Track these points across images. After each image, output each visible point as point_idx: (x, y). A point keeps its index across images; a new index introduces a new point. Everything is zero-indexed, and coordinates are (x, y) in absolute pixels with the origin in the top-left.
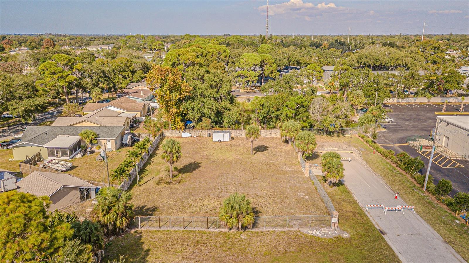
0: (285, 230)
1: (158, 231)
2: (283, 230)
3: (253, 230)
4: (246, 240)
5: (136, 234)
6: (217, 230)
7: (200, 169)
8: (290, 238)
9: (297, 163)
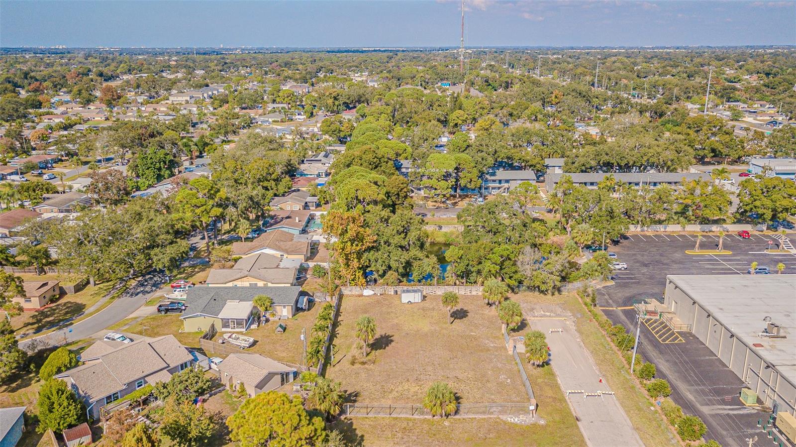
0: (486, 417)
1: (367, 418)
2: (484, 417)
3: (455, 417)
4: (449, 426)
5: (346, 420)
6: (422, 417)
7: (393, 344)
8: (490, 425)
9: (501, 336)
